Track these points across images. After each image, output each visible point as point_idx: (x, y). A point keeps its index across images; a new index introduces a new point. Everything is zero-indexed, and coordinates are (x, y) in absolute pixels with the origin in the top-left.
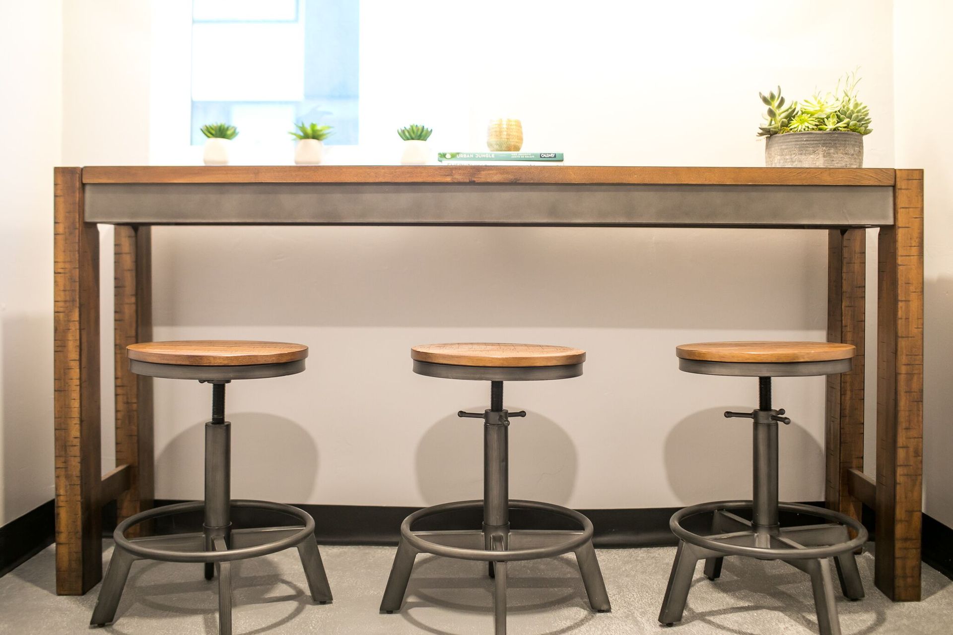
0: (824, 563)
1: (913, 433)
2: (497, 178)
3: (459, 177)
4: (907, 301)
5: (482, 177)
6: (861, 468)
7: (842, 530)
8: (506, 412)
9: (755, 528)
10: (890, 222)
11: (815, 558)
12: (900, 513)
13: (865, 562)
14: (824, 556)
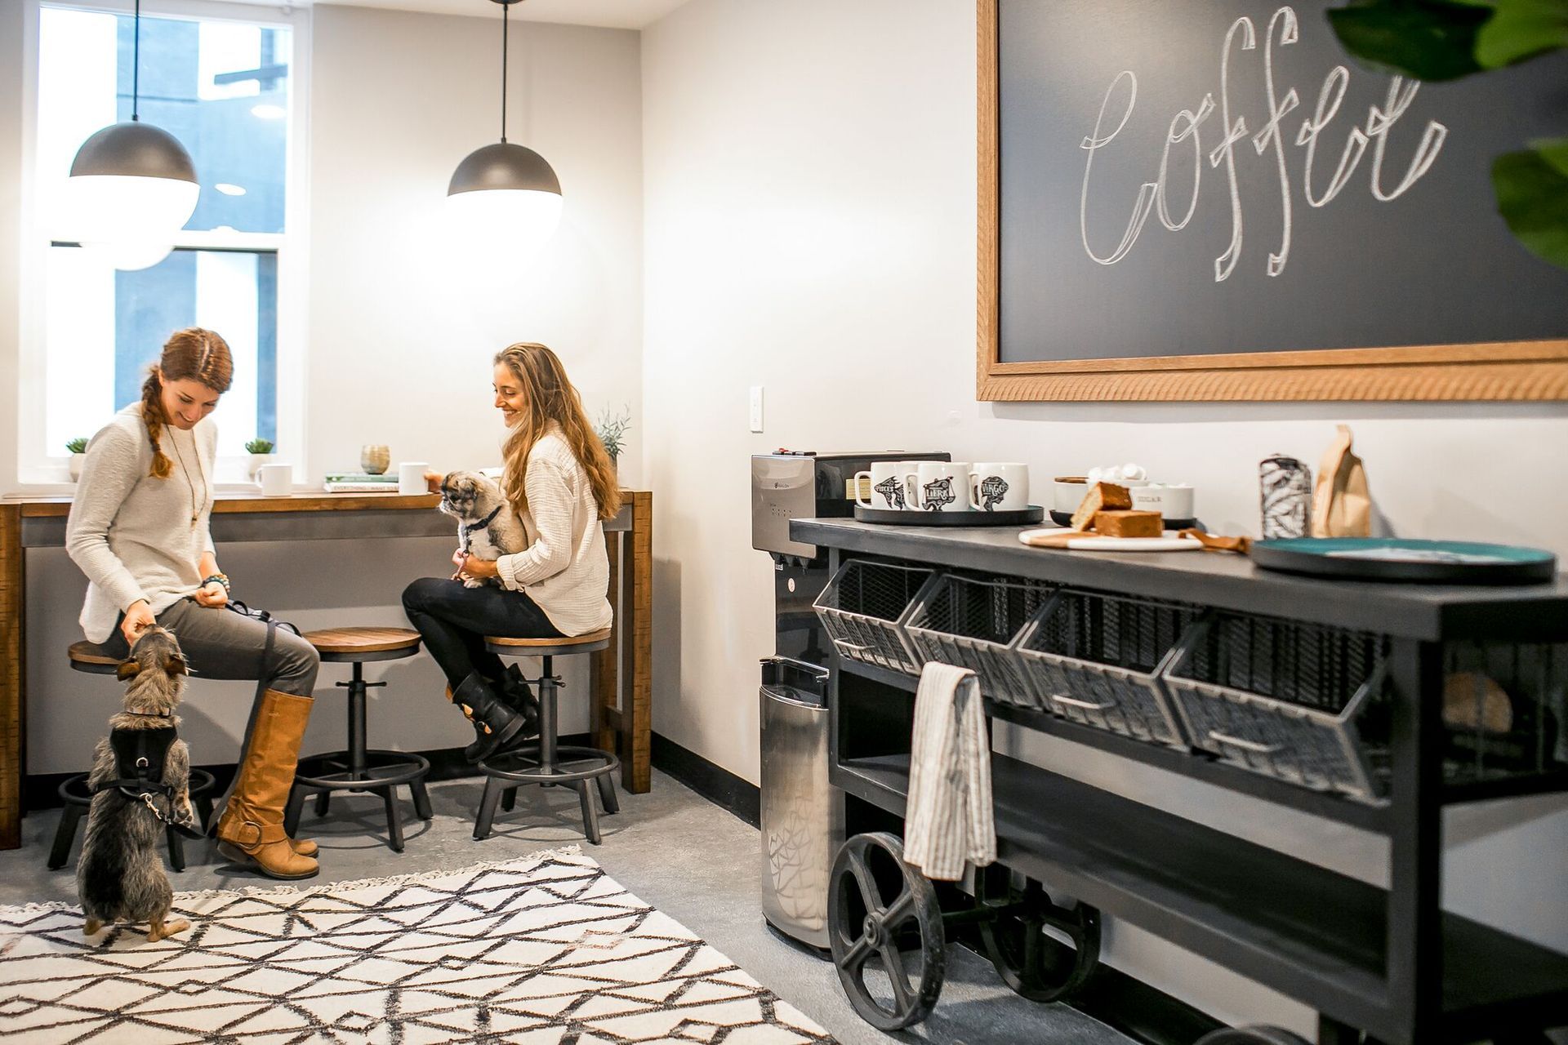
0: (588, 781)
1: (645, 676)
2: (354, 506)
3: (325, 506)
4: (641, 584)
5: (342, 506)
6: (615, 704)
7: (604, 761)
8: (364, 682)
9: (541, 764)
10: (630, 529)
11: (582, 778)
12: (636, 732)
13: (616, 776)
14: (588, 777)
